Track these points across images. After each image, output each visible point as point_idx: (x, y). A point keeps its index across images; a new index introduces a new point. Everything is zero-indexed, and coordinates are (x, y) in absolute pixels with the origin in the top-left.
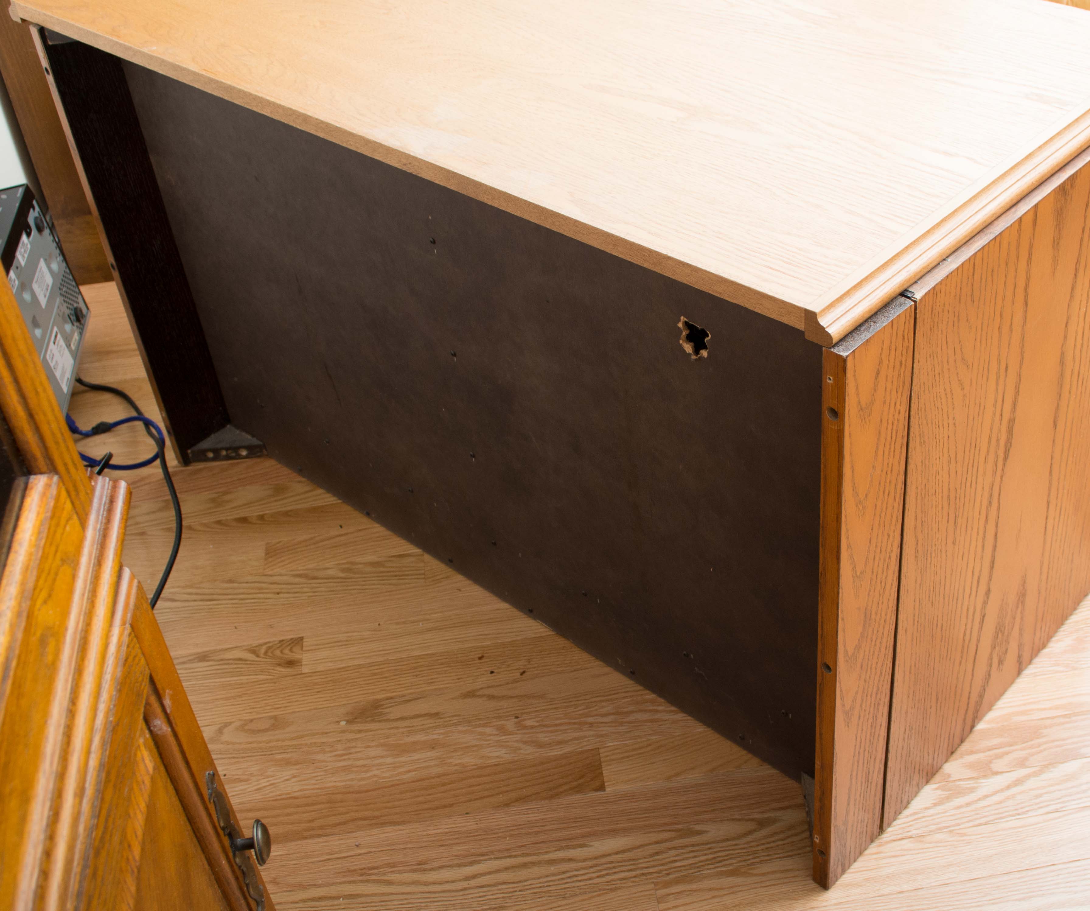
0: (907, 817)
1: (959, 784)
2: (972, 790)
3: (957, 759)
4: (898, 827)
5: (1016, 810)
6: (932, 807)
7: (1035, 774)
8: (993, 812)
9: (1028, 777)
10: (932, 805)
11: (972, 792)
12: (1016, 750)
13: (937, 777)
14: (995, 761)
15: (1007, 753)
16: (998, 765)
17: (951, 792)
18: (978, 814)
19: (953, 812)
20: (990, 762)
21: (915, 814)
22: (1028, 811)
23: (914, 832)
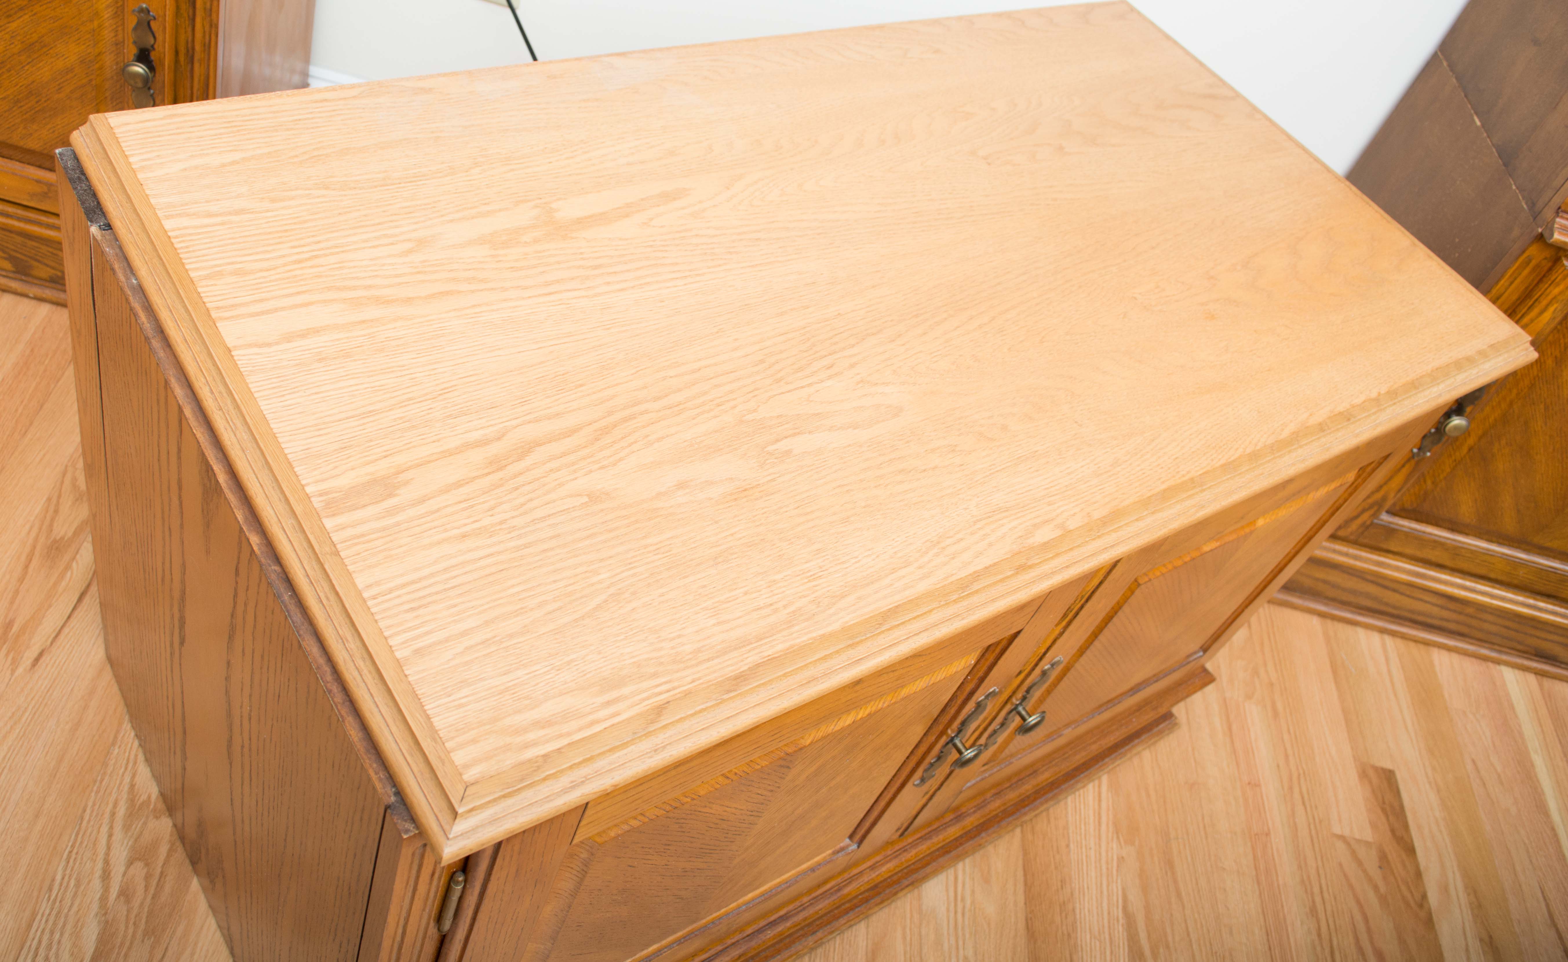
0: (136, 756)
1: (141, 820)
2: (127, 828)
3: (171, 836)
4: (131, 741)
5: (77, 853)
6: (133, 781)
7: (104, 899)
8: (89, 831)
9: (106, 889)
10: (134, 783)
11: (124, 826)
12: (145, 899)
13: (161, 806)
14: (145, 870)
15: (147, 888)
16: (139, 870)
17: (137, 807)
18: (96, 816)
19: (114, 796)
20: (147, 865)
21: (135, 763)
22: (68, 862)
23: (116, 751)
